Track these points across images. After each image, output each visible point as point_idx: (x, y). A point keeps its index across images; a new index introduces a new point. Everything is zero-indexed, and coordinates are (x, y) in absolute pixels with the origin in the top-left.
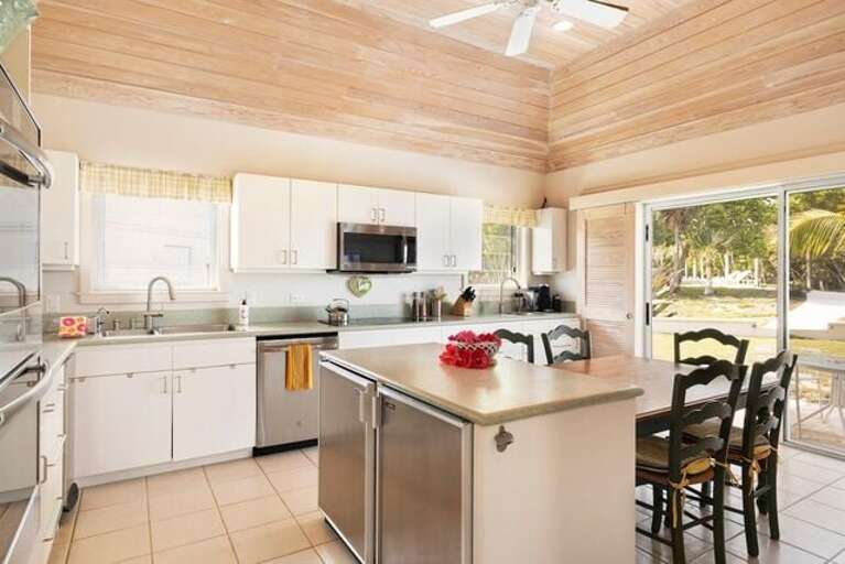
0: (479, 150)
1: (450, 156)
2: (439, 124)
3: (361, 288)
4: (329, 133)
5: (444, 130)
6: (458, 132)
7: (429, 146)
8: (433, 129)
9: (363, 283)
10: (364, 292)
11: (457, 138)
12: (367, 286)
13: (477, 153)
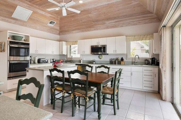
0: (129, 23)
1: (122, 26)
2: (115, 21)
3: (100, 57)
4: (95, 30)
5: (118, 21)
6: (121, 21)
7: (115, 26)
8: (114, 22)
9: (101, 56)
10: (101, 58)
11: (122, 22)
12: (101, 57)
13: (129, 24)
